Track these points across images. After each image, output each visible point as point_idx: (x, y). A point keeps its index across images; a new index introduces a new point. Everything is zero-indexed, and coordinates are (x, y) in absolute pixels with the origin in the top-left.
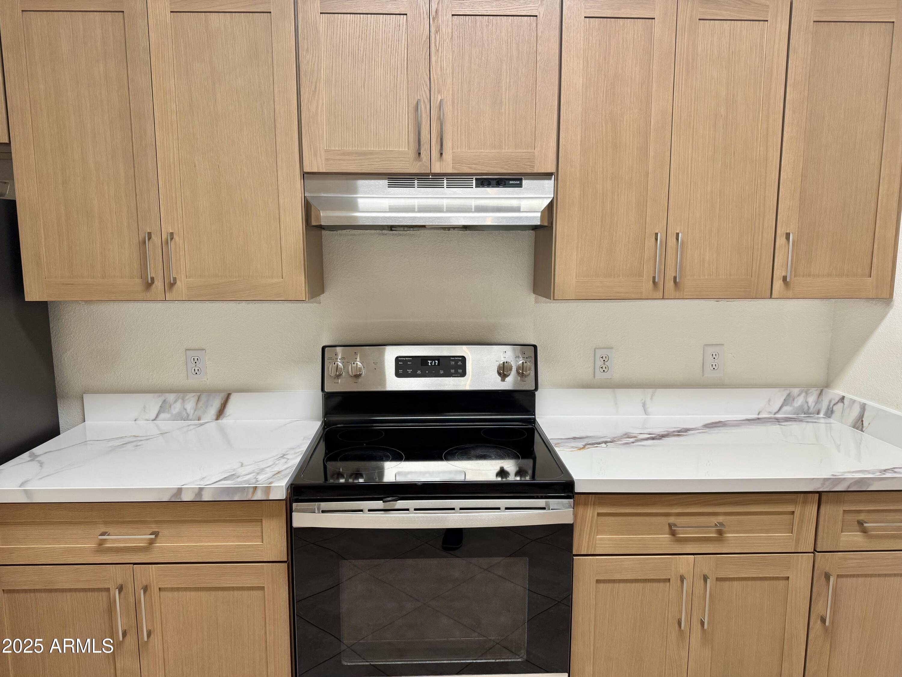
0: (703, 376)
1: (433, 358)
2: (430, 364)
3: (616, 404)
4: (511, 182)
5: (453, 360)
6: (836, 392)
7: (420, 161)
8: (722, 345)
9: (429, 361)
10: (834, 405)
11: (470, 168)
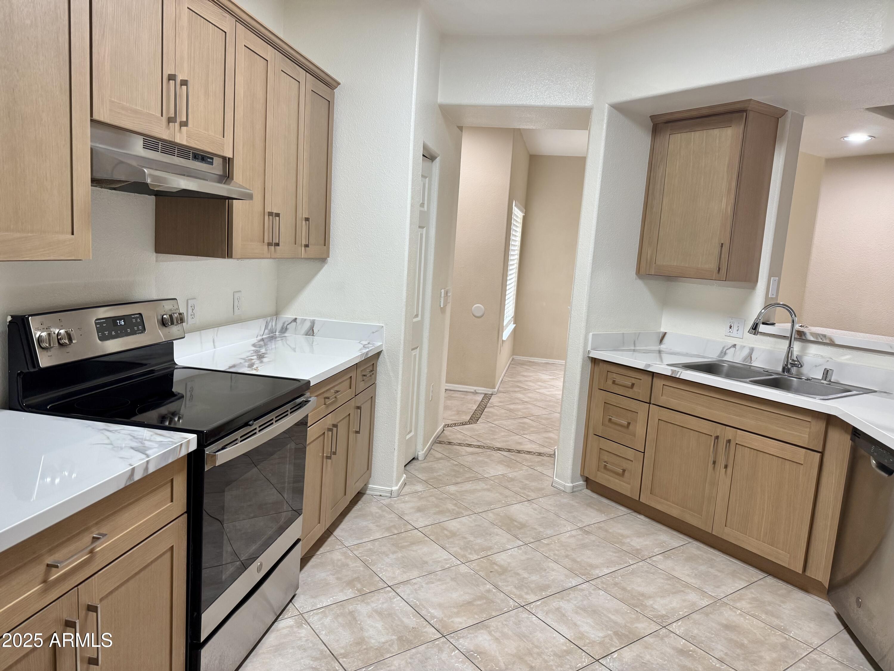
0: (234, 315)
1: (120, 318)
2: (119, 324)
3: (201, 343)
4: (209, 160)
5: (134, 318)
6: (288, 315)
7: (169, 129)
8: (240, 291)
9: (118, 321)
10: (288, 324)
11: (195, 143)
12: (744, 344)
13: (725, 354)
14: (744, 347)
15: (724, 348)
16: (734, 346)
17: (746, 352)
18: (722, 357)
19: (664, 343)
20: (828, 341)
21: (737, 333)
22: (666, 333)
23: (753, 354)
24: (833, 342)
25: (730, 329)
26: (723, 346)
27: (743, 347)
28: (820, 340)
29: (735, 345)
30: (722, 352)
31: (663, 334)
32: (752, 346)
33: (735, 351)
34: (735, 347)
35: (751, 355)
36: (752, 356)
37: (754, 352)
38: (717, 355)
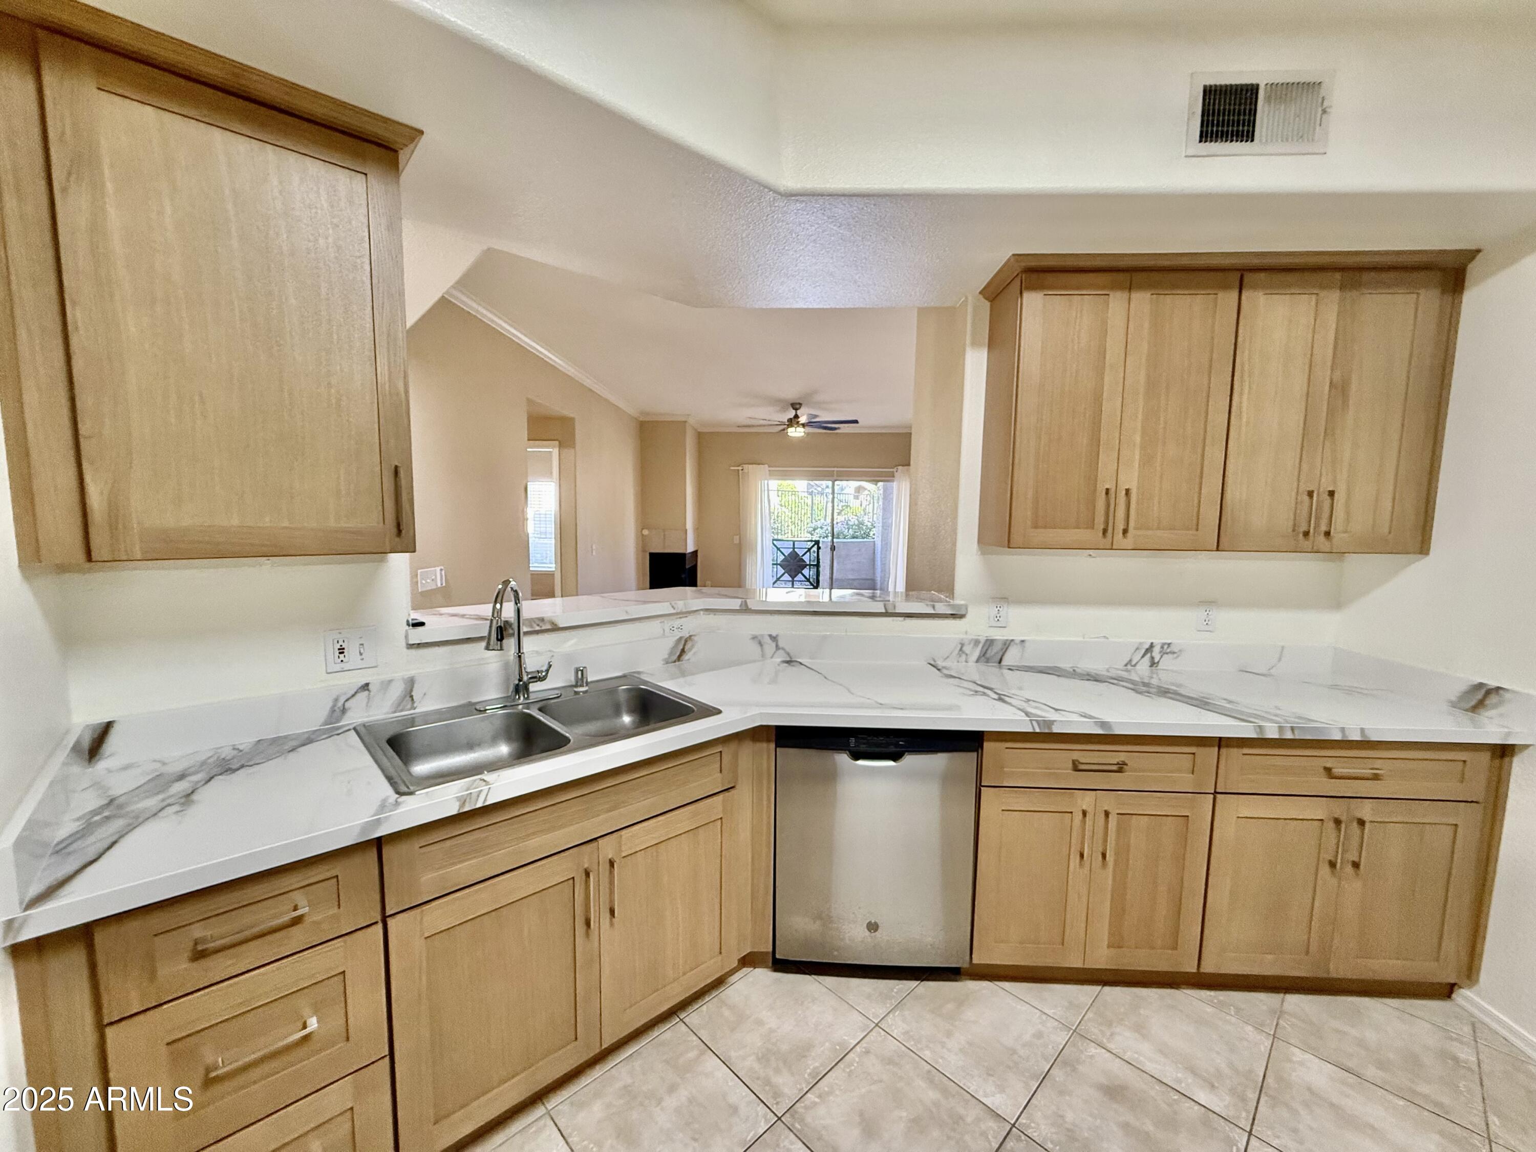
12: (387, 677)
13: (344, 711)
14: (390, 681)
15: (336, 700)
16: (366, 687)
17: (397, 691)
18: (338, 721)
19: (107, 753)
20: (548, 627)
21: (362, 659)
22: (108, 726)
23: (414, 689)
24: (556, 625)
25: (342, 656)
26: (334, 696)
27: (387, 684)
28: (538, 628)
29: (367, 685)
30: (333, 711)
31: (99, 731)
32: (408, 674)
33: (369, 699)
34: (368, 690)
35: (411, 691)
36: (413, 694)
37: (416, 686)
38: (322, 720)
